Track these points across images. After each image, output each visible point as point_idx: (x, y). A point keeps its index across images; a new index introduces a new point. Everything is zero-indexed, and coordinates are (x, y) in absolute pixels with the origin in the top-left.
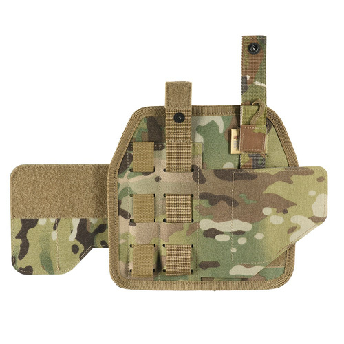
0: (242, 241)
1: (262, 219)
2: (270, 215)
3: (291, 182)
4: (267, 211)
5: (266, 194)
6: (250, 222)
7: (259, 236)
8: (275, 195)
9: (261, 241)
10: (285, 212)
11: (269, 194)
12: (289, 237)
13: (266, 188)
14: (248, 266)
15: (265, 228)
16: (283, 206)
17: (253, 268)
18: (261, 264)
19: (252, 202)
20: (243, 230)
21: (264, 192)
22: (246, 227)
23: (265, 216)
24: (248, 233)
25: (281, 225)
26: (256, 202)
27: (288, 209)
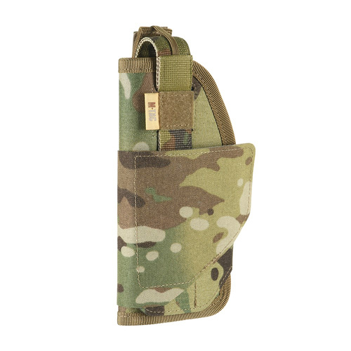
0: (152, 256)
1: (180, 223)
2: (191, 218)
3: (217, 168)
4: (186, 212)
5: (184, 188)
6: (163, 228)
7: (176, 248)
8: (197, 188)
9: (179, 255)
10: (211, 212)
11: (188, 188)
12: (215, 247)
13: (183, 179)
14: (162, 290)
15: (184, 236)
16: (208, 204)
17: (168, 292)
18: (180, 287)
19: (163, 199)
20: (153, 240)
21: (182, 185)
22: (157, 235)
23: (184, 220)
24: (160, 243)
25: (205, 232)
26: (169, 199)
27: (215, 208)
